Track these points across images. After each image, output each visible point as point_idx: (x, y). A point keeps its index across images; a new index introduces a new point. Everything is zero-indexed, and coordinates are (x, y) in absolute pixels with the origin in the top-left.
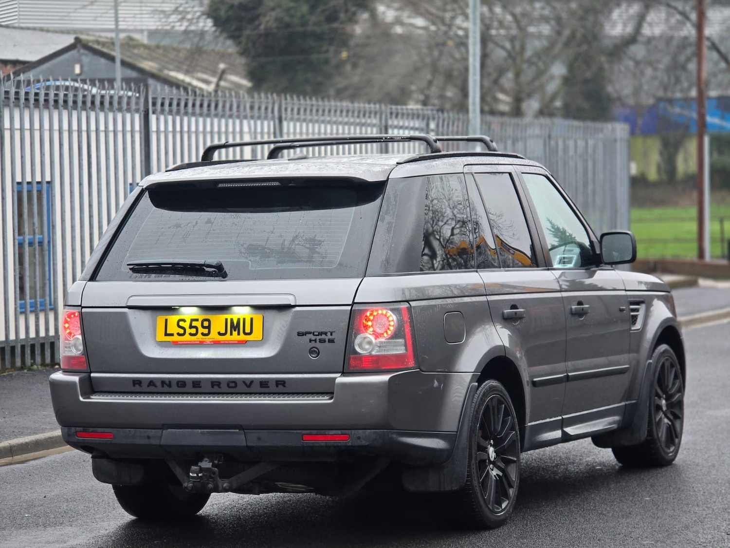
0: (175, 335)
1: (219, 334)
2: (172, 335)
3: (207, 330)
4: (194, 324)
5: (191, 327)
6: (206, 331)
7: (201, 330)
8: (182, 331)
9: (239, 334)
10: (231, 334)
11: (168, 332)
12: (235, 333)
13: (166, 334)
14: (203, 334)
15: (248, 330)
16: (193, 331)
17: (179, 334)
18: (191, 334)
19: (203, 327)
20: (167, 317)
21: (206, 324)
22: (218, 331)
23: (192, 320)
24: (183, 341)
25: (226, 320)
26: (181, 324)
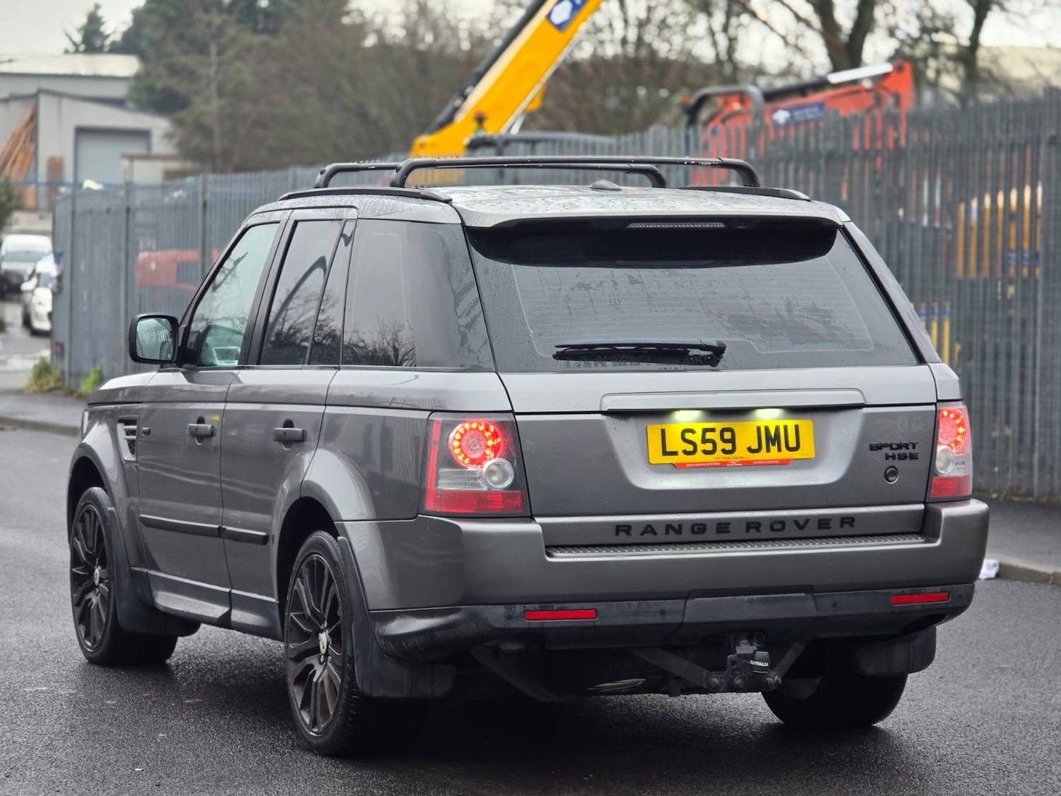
0: (680, 453)
1: (750, 450)
2: (675, 453)
3: (731, 444)
4: (709, 435)
5: (704, 441)
6: (728, 447)
7: (721, 445)
8: (690, 448)
9: (779, 450)
10: (768, 450)
11: (668, 450)
12: (774, 449)
13: (665, 453)
14: (724, 451)
15: (792, 444)
16: (709, 447)
17: (685, 452)
18: (705, 452)
19: (725, 441)
20: (664, 427)
21: (727, 435)
22: (748, 446)
23: (705, 431)
24: (695, 463)
25: (759, 429)
26: (688, 436)
